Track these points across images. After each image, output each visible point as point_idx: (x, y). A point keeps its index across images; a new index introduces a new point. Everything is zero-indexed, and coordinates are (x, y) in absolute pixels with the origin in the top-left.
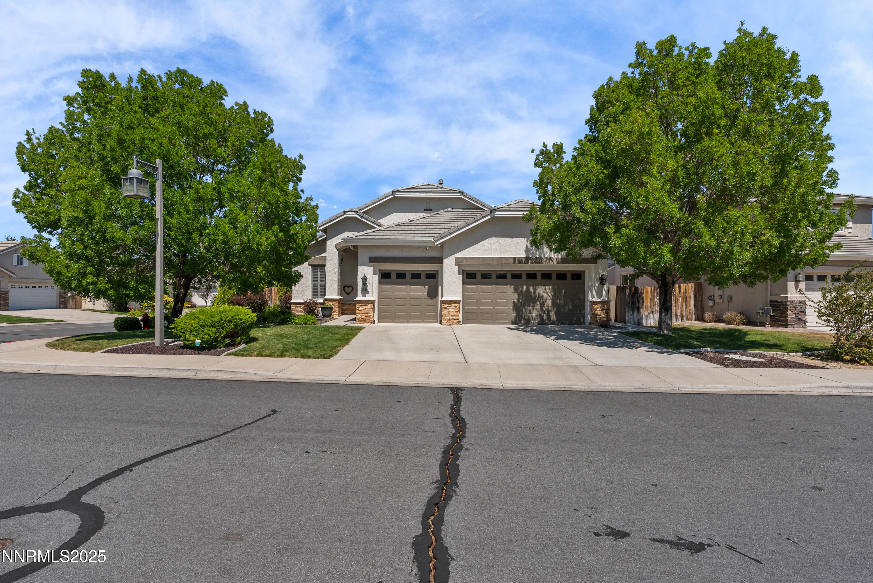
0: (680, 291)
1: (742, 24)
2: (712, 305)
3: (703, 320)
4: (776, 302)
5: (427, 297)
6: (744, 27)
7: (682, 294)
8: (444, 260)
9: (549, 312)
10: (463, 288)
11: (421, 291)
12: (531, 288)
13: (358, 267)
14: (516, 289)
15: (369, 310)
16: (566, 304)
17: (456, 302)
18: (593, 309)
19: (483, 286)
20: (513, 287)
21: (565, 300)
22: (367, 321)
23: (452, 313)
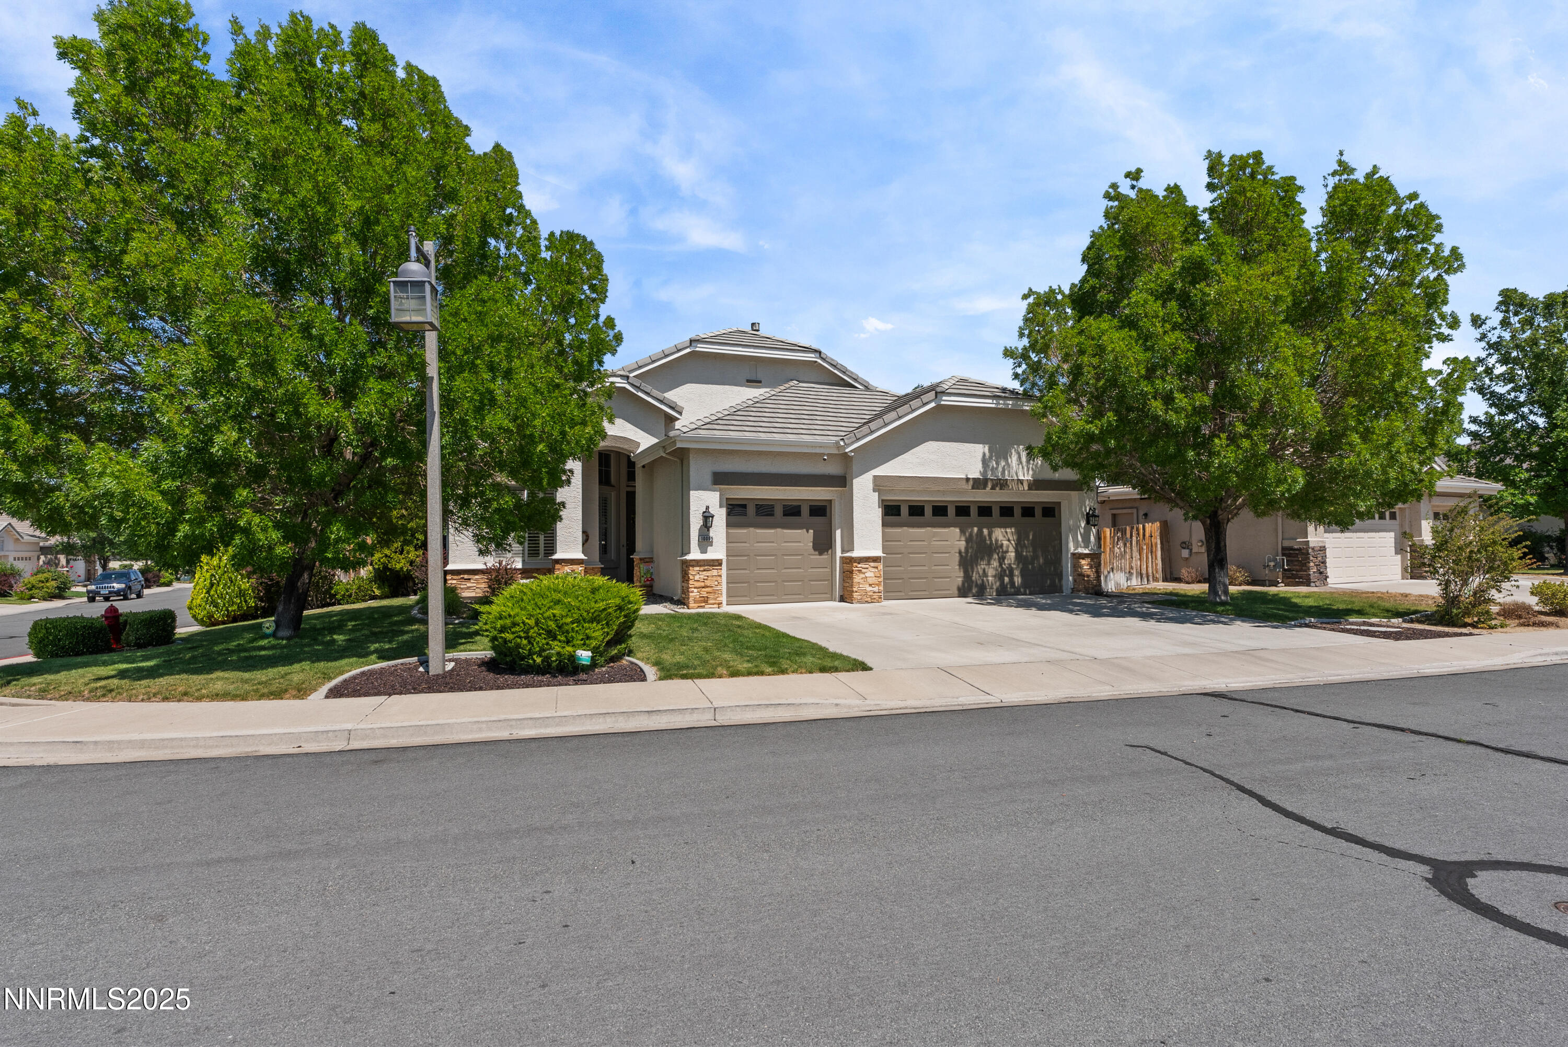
0: (1144, 535)
1: (1341, 154)
2: (1187, 556)
3: (1178, 580)
4: (1291, 549)
5: (812, 551)
6: (1343, 158)
7: (1147, 541)
8: (854, 481)
9: (1011, 571)
10: (884, 533)
11: (802, 538)
12: (985, 531)
13: (691, 492)
14: (963, 532)
15: (715, 578)
16: (1035, 557)
17: (876, 559)
18: (1076, 566)
19: (911, 530)
20: (958, 530)
21: (1034, 551)
22: (711, 601)
23: (870, 581)
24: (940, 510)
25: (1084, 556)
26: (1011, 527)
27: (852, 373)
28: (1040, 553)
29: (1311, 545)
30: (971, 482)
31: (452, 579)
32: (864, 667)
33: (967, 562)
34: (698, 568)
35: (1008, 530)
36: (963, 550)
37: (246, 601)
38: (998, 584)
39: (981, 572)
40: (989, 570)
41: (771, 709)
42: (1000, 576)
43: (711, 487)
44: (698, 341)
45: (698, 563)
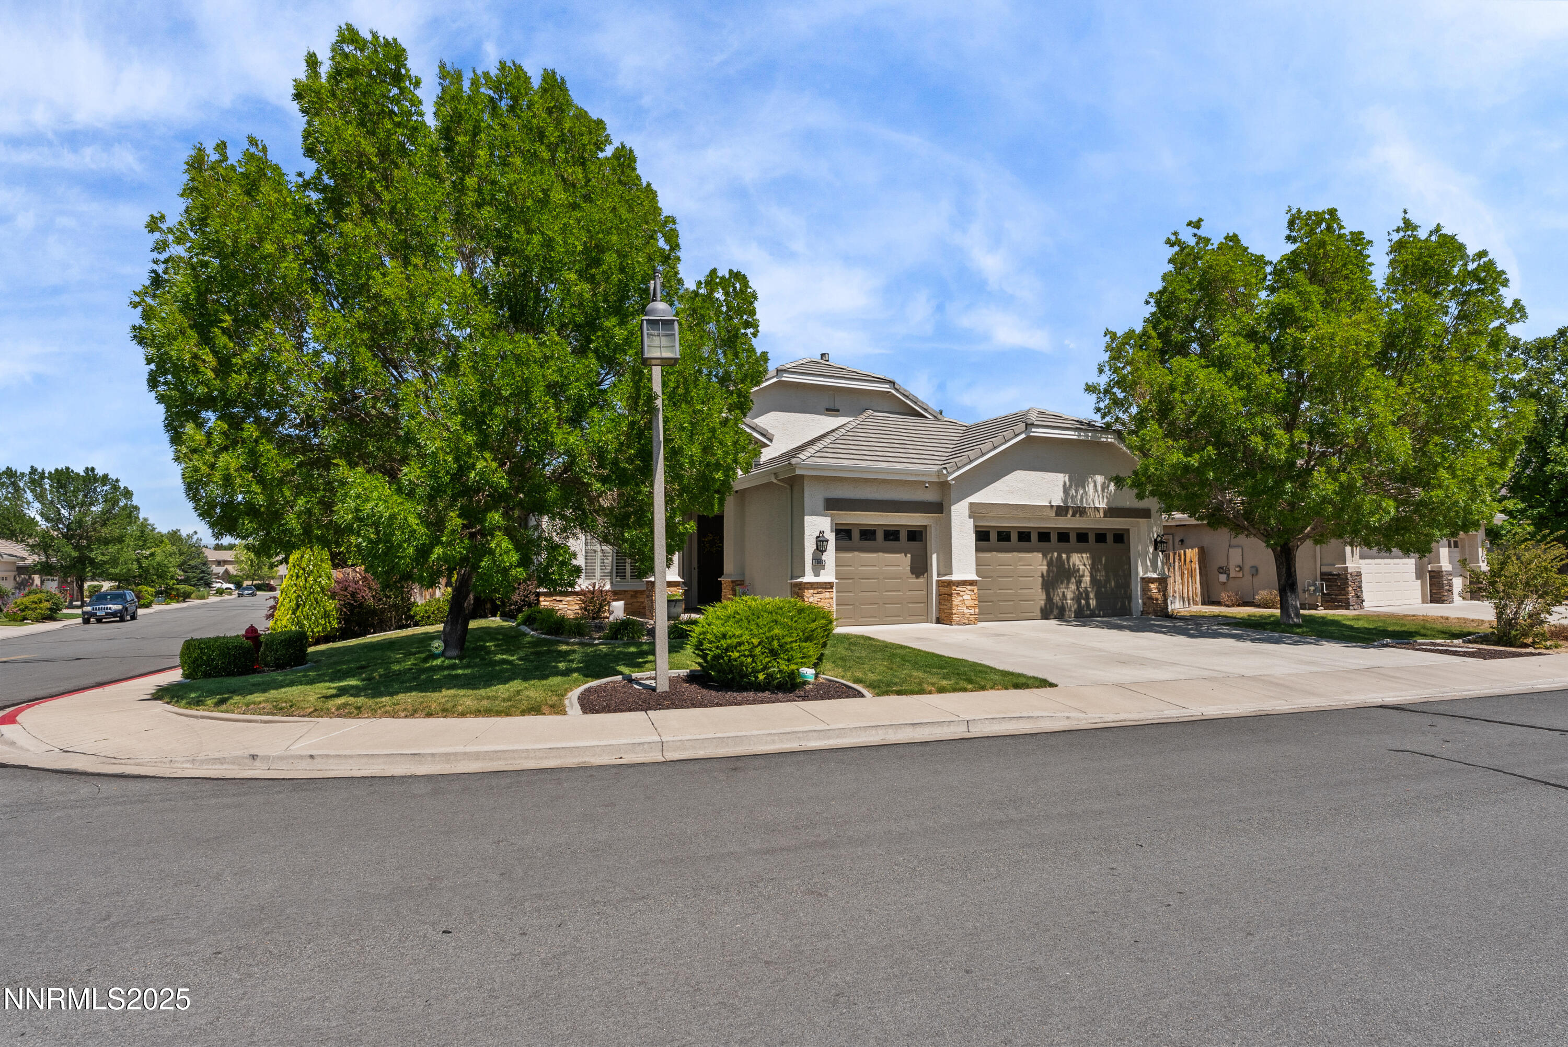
0: (1185, 560)
1: (1405, 212)
2: (1225, 580)
3: (1218, 603)
4: (1330, 574)
5: (910, 575)
6: (1407, 216)
7: (1188, 566)
8: (953, 508)
9: (1087, 594)
10: (977, 557)
11: (901, 562)
12: (1064, 556)
13: (806, 518)
14: (1045, 555)
15: (827, 601)
16: (1108, 581)
17: (972, 583)
18: (1146, 590)
19: (1000, 555)
20: (1040, 555)
21: (1107, 575)
23: (968, 603)
24: (1024, 536)
25: (1152, 580)
26: (1085, 552)
27: (923, 403)
28: (1112, 578)
29: (1350, 571)
30: (1055, 509)
31: (545, 601)
32: (1052, 685)
33: (1049, 584)
34: (812, 591)
35: (1084, 555)
36: (1045, 573)
37: (330, 623)
38: (1076, 606)
39: (1061, 594)
40: (1068, 592)
41: (1014, 722)
42: (1077, 599)
43: (823, 512)
44: (785, 371)
45: (812, 586)
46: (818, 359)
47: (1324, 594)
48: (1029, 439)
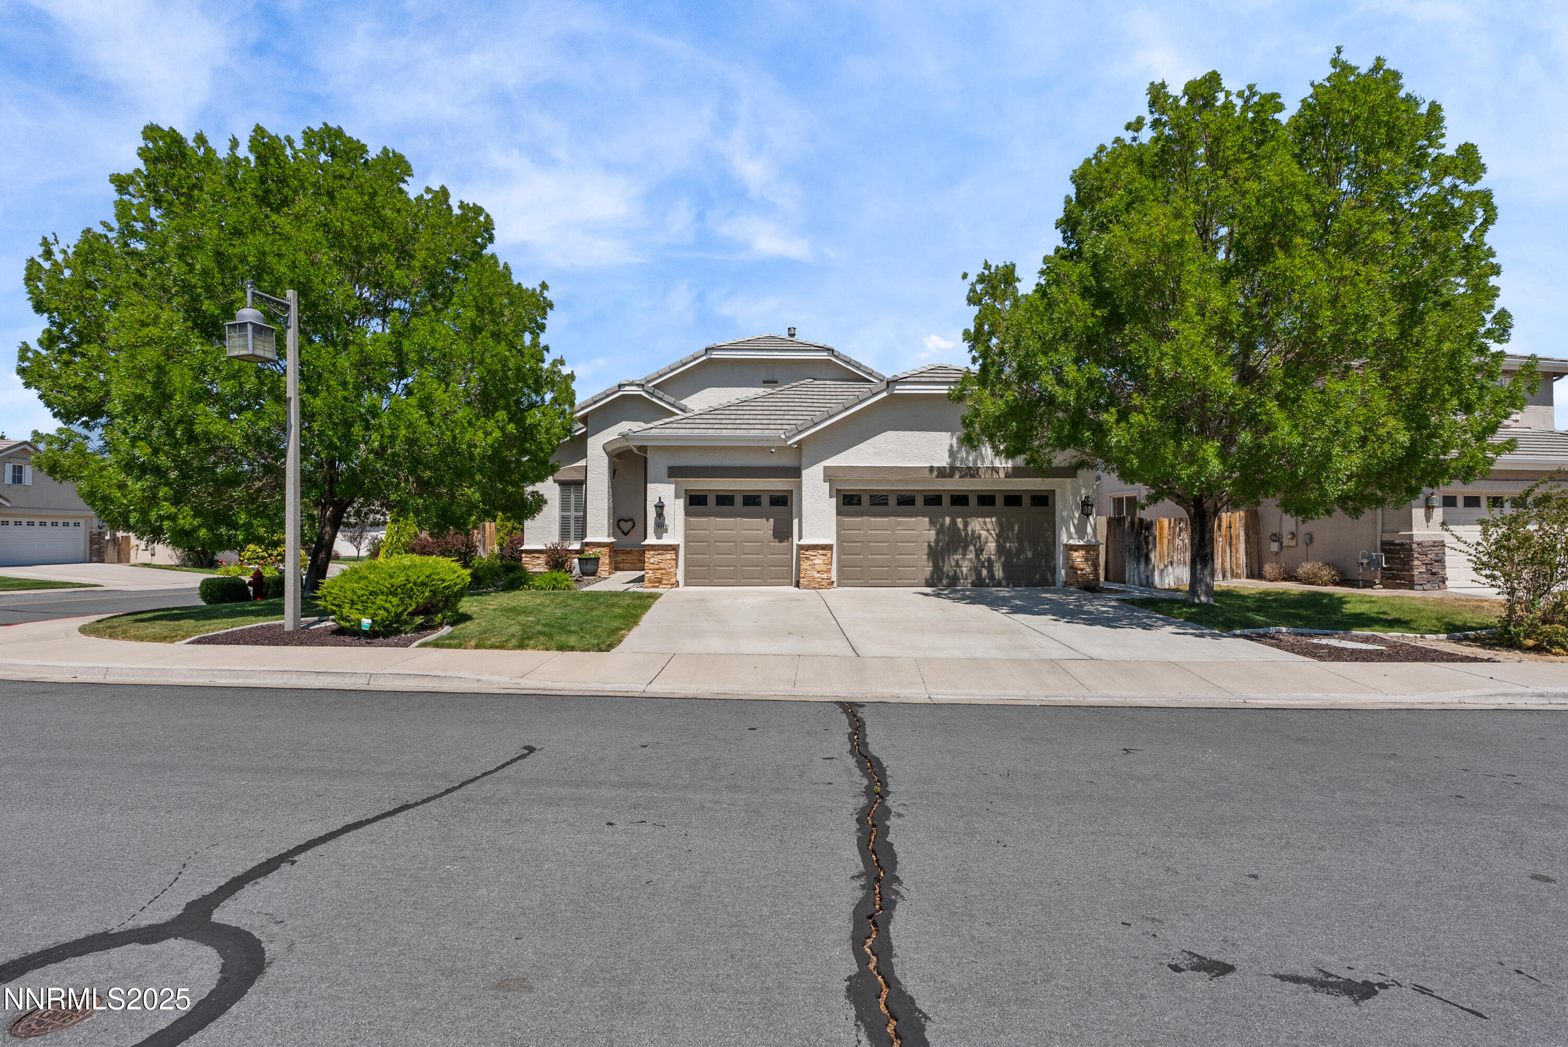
0: (1221, 527)
2: (1276, 550)
3: (1260, 577)
4: (1392, 544)
5: (772, 539)
7: (1224, 532)
8: (804, 472)
9: (991, 563)
10: (838, 522)
11: (763, 527)
12: (959, 521)
13: (650, 485)
14: (932, 523)
15: (672, 562)
16: (1021, 549)
17: (828, 547)
18: (1068, 558)
19: (873, 519)
20: (927, 519)
21: (1020, 542)
22: (664, 582)
23: (820, 568)
24: (906, 499)
25: (1078, 548)
26: (990, 516)
27: (866, 368)
28: (1027, 546)
29: (1416, 539)
33: (938, 553)
34: (653, 552)
35: (988, 520)
36: (933, 541)
38: (973, 577)
39: (953, 563)
42: (977, 568)
43: (669, 480)
44: (712, 349)
45: (653, 547)
46: (785, 335)
47: (1384, 569)
48: (892, 396)
